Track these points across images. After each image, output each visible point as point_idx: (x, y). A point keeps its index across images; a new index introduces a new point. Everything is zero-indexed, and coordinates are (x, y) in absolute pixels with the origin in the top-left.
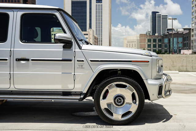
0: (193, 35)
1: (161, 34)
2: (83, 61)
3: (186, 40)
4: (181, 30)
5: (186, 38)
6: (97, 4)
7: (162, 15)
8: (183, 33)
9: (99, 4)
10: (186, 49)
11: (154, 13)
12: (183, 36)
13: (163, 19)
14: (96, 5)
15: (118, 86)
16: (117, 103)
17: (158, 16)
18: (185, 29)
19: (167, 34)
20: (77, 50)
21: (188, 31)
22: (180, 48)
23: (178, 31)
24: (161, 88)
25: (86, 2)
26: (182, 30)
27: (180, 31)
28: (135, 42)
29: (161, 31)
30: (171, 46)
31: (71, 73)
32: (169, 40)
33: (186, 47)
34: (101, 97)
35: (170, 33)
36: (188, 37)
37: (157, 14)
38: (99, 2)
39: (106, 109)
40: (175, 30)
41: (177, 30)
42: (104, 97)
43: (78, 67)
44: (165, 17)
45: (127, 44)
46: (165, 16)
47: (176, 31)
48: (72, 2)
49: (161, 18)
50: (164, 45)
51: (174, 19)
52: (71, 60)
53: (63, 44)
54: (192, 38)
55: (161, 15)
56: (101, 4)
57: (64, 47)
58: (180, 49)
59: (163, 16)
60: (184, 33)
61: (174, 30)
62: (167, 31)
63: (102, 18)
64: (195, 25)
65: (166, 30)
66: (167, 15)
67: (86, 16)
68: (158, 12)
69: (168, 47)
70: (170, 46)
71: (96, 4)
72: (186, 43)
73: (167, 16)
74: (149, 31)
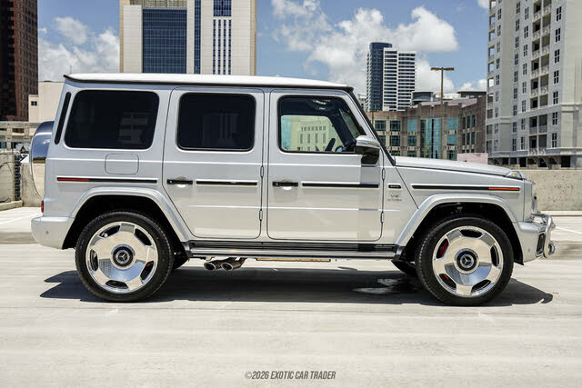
0: (490, 112)
1: (395, 107)
2: (399, 187)
3: (468, 124)
4: (453, 96)
5: (469, 121)
6: (217, 19)
7: (398, 52)
8: (460, 104)
9: (222, 18)
10: (468, 151)
11: (377, 48)
12: (461, 115)
13: (403, 63)
14: (214, 21)
15: (466, 233)
16: (463, 265)
17: (388, 56)
18: (463, 94)
19: (416, 106)
20: (388, 166)
21: (474, 101)
22: (453, 148)
23: (446, 98)
24: (542, 239)
25: (186, 11)
26: (457, 96)
27: (451, 98)
28: (325, 127)
29: (397, 98)
30: (428, 140)
31: (376, 210)
32: (422, 125)
33: (468, 144)
34: (435, 255)
35: (423, 104)
36: (474, 116)
37: (385, 49)
38: (222, 15)
39: (442, 276)
40: (437, 96)
41: (442, 96)
42: (440, 255)
43: (390, 198)
44: (409, 60)
45: (302, 135)
46: (408, 55)
47: (439, 99)
48: (144, 10)
49: (395, 61)
50: (406, 137)
51: (447, 69)
52: (377, 186)
53: (361, 156)
54: (486, 119)
55: (396, 52)
56: (227, 19)
57: (364, 161)
58: (451, 151)
59: (403, 55)
60: (463, 106)
61: (434, 96)
62: (414, 98)
63: (230, 61)
64: (498, 83)
65: (412, 96)
66: (413, 53)
67: (184, 52)
68: (387, 45)
69: (418, 143)
70: (423, 140)
71: (215, 18)
72: (468, 134)
73: (413, 55)
74: (361, 97)
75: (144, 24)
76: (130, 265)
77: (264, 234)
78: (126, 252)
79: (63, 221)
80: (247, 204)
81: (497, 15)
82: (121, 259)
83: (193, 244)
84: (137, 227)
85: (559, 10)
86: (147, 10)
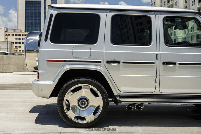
67: (40, 16)
75: (26, 6)
76: (87, 108)
77: (157, 90)
78: (85, 101)
79: (50, 83)
80: (148, 74)
81: (154, 4)
82: (82, 104)
83: (120, 96)
84: (91, 87)
85: (176, 2)
86: (27, 1)
